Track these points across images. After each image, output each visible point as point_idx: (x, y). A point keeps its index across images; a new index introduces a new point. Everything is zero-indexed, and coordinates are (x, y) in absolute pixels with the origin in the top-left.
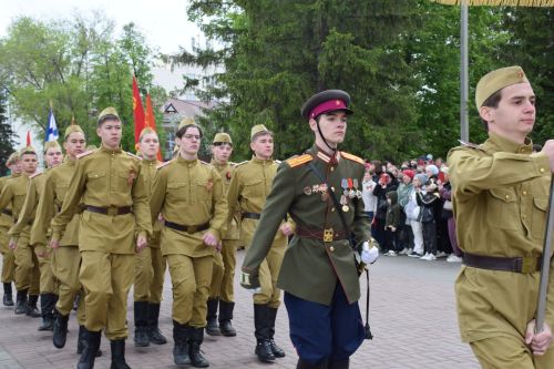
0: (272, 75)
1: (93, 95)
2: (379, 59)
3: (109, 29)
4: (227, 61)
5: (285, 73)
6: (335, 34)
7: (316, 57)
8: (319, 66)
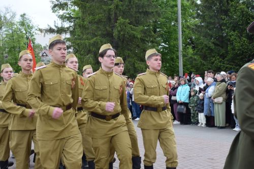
0: (92, 38)
1: (6, 48)
2: (141, 31)
3: (14, 16)
4: (71, 32)
5: (98, 37)
6: (121, 20)
7: (112, 30)
8: (114, 35)
